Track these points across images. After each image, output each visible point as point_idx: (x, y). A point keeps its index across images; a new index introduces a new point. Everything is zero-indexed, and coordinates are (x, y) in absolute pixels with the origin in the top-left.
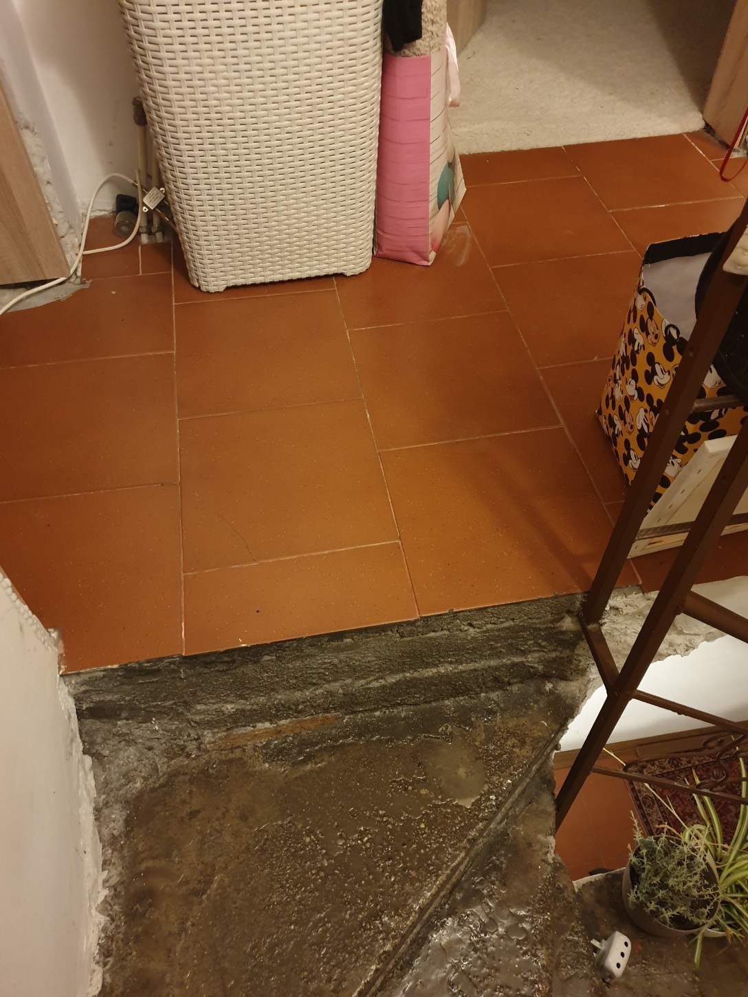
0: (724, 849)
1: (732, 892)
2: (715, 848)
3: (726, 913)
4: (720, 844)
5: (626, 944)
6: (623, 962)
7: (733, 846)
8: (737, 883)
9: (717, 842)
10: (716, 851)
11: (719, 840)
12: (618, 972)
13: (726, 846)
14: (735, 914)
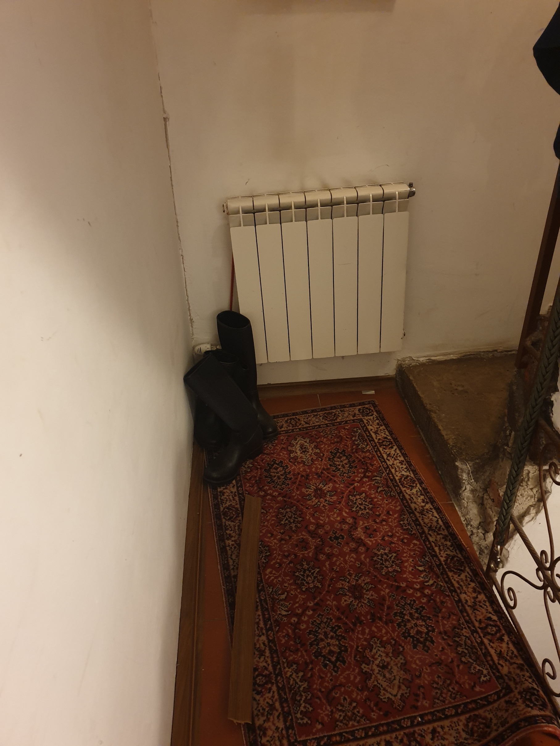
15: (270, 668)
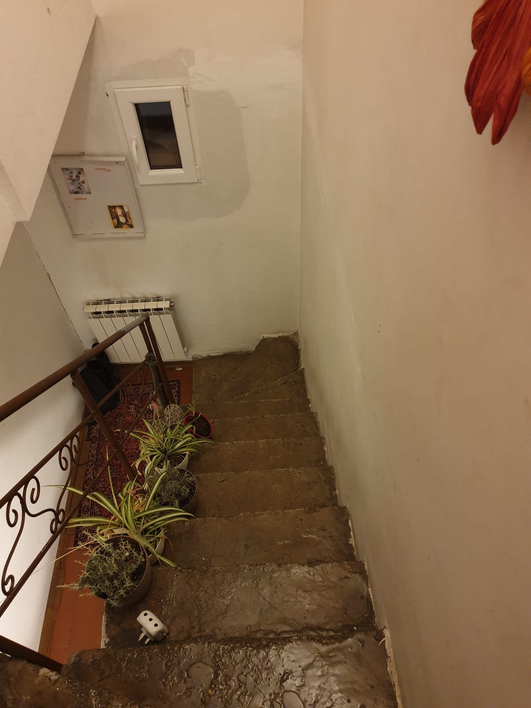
0: (114, 520)
1: (140, 524)
2: (112, 525)
3: (150, 534)
4: (110, 521)
5: (146, 615)
6: (156, 620)
7: (114, 513)
8: (137, 519)
9: (109, 522)
10: (114, 525)
11: (108, 521)
12: (160, 626)
13: (112, 518)
14: (153, 528)
15: (90, 506)
